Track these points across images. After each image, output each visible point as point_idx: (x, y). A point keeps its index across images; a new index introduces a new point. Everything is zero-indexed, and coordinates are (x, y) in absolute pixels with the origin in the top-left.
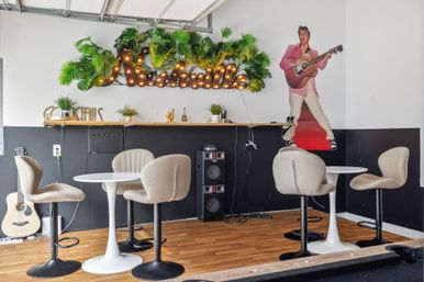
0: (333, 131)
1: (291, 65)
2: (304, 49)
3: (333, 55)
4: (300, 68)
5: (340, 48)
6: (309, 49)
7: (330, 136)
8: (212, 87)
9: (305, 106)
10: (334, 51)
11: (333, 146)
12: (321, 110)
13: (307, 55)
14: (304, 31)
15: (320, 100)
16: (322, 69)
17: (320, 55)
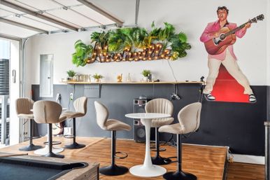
0: (251, 87)
1: (210, 37)
2: (222, 24)
3: (253, 24)
4: (218, 39)
5: (261, 17)
6: (227, 23)
7: (248, 91)
8: (147, 59)
9: (222, 67)
10: (254, 20)
11: (251, 100)
12: (239, 70)
13: (226, 28)
14: (223, 10)
15: (238, 62)
16: (241, 37)
17: (238, 26)
